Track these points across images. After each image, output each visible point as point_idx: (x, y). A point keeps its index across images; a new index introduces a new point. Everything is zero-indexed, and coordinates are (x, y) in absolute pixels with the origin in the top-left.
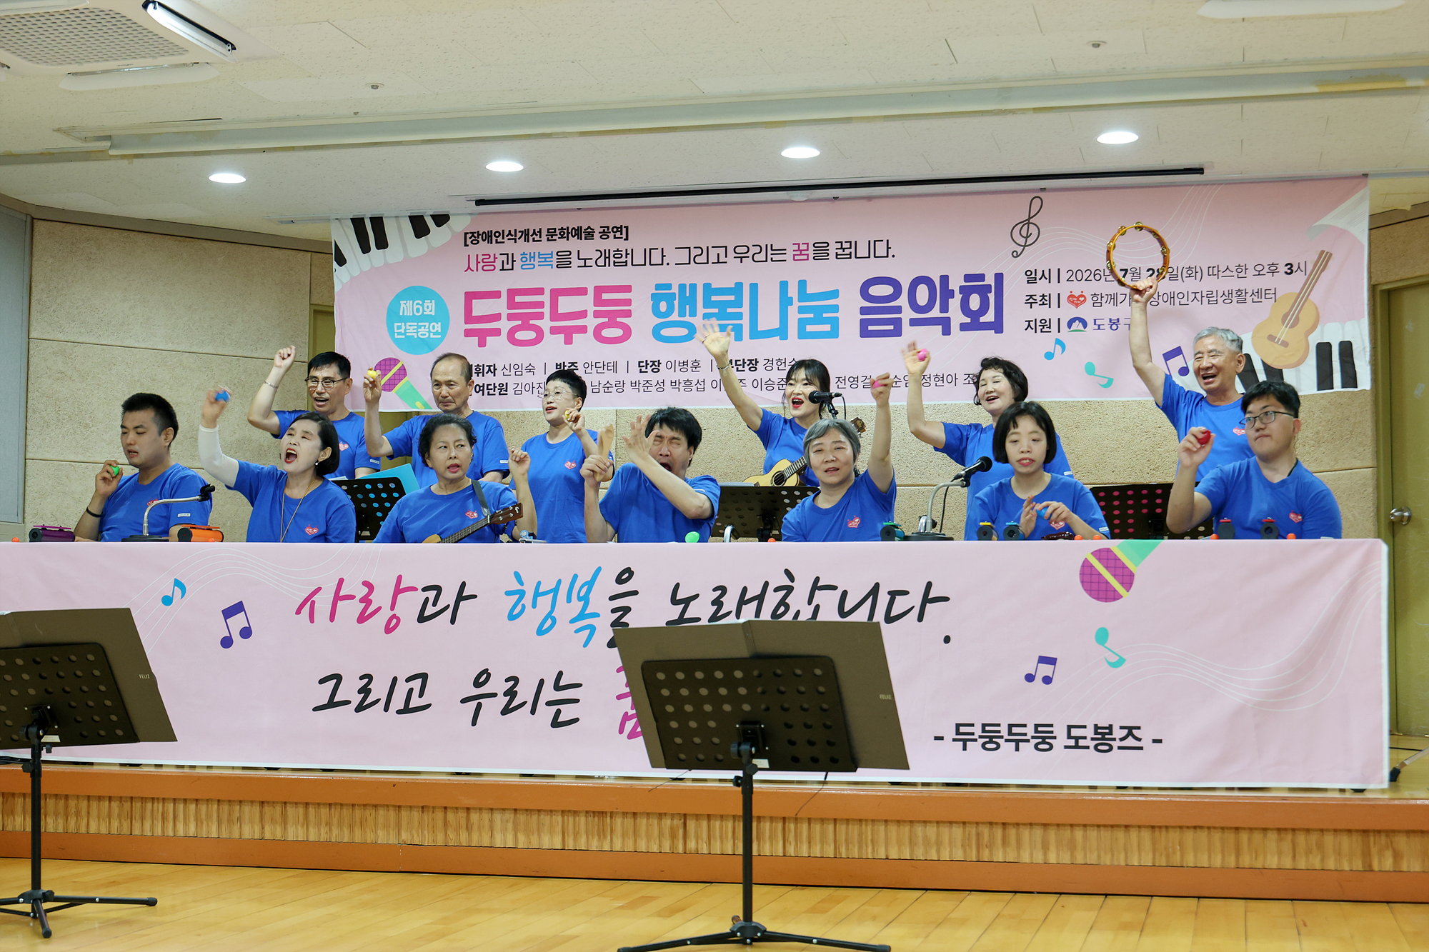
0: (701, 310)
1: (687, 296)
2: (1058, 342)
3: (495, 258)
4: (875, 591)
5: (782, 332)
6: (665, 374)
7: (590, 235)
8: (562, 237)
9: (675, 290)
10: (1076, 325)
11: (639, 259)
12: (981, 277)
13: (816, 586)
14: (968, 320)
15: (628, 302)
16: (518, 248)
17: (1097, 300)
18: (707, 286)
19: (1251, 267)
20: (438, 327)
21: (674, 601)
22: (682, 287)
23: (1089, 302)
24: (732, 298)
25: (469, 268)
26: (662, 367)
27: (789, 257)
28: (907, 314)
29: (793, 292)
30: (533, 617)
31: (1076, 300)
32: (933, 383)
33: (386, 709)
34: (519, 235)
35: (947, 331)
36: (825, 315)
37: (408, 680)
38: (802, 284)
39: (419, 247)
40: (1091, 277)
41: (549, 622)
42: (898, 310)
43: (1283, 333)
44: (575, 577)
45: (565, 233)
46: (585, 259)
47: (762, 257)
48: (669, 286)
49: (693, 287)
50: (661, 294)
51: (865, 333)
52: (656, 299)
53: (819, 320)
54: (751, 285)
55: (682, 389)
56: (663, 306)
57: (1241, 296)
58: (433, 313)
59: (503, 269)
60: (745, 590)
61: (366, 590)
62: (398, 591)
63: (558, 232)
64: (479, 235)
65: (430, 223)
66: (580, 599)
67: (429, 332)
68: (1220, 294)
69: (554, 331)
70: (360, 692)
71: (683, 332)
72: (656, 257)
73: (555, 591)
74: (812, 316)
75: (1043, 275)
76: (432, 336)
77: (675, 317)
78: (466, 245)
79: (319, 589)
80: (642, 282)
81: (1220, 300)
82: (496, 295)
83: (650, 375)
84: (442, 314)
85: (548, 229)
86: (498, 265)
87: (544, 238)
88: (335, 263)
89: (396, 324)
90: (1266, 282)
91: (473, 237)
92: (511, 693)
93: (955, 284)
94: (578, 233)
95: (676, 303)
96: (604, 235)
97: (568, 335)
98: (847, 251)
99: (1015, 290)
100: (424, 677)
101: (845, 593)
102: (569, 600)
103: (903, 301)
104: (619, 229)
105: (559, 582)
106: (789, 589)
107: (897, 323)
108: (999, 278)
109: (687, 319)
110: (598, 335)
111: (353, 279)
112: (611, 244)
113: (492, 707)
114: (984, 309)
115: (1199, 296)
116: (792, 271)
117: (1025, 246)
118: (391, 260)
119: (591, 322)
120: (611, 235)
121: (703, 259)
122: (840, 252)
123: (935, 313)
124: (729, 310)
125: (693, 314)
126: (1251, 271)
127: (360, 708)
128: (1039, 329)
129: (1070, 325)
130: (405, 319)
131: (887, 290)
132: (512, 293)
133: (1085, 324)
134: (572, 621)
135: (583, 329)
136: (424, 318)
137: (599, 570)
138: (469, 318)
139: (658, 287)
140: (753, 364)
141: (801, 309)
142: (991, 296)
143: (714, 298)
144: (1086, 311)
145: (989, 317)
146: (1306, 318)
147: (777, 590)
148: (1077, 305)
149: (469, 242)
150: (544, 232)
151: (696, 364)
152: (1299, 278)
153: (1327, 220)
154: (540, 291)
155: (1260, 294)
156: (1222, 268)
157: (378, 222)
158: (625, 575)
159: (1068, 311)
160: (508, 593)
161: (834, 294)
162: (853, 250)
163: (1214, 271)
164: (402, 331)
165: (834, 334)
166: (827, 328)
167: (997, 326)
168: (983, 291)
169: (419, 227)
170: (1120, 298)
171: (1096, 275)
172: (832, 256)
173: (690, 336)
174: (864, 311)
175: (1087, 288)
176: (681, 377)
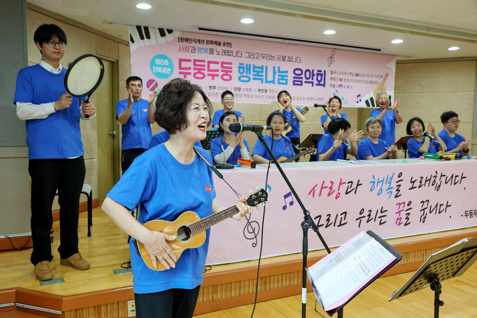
0: (252, 73)
1: (248, 68)
2: (337, 91)
3: (189, 48)
4: (453, 176)
5: (273, 82)
6: (242, 92)
7: (220, 44)
8: (211, 44)
9: (245, 65)
10: (341, 86)
11: (234, 54)
12: (321, 71)
13: (442, 176)
14: (318, 83)
15: (231, 68)
16: (197, 45)
17: (345, 80)
18: (254, 65)
19: (374, 75)
20: (169, 70)
21: (411, 182)
22: (247, 65)
23: (343, 81)
24: (261, 70)
25: (180, 50)
26: (241, 90)
27: (276, 59)
28: (304, 80)
29: (277, 70)
30: (377, 190)
31: (341, 80)
33: (334, 226)
34: (197, 41)
35: (313, 86)
36: (284, 78)
37: (341, 215)
38: (279, 68)
39: (162, 40)
41: (381, 191)
42: (302, 78)
44: (388, 176)
45: (212, 42)
46: (218, 52)
47: (269, 58)
48: (243, 64)
49: (250, 65)
50: (241, 66)
51: (294, 84)
52: (240, 68)
53: (282, 79)
54: (266, 67)
55: (247, 97)
56: (241, 70)
57: (372, 82)
58: (168, 65)
59: (192, 52)
60: (427, 177)
61: (331, 184)
62: (341, 184)
63: (210, 42)
64: (183, 39)
65: (166, 32)
66: (389, 183)
67: (166, 71)
68: (369, 81)
69: (209, 75)
70: (327, 221)
71: (247, 79)
72: (239, 54)
73: (383, 181)
75: (334, 73)
76: (168, 73)
77: (245, 74)
78: (179, 42)
79: (317, 185)
80: (235, 62)
81: (369, 83)
82: (190, 61)
83: (238, 92)
84: (171, 65)
85: (207, 40)
86: (190, 50)
87: (205, 43)
88: (130, 42)
89: (154, 67)
90: (377, 79)
91: (181, 39)
92: (369, 215)
93: (315, 72)
94: (216, 43)
95: (245, 70)
96: (224, 45)
97: (213, 76)
98: (290, 60)
99: (328, 76)
100: (345, 213)
101: (447, 177)
102: (386, 184)
103: (303, 76)
104: (229, 44)
105: (384, 178)
106: (436, 177)
107: (302, 82)
108: (325, 72)
109: (248, 75)
110: (222, 78)
111: (137, 49)
112: (226, 48)
113: (364, 220)
114: (321, 80)
115: (364, 81)
116: (277, 64)
117: (331, 64)
118: (152, 44)
119: (220, 73)
120: (226, 45)
121: (253, 57)
122: (289, 59)
123: (310, 80)
124: (260, 74)
125: (250, 74)
126: (374, 77)
127: (327, 226)
128: (333, 87)
129: (339, 86)
130: (157, 66)
131: (300, 72)
132: (195, 61)
134: (387, 190)
135: (218, 75)
136: (164, 66)
137: (394, 173)
138: (180, 68)
139: (240, 64)
140: (266, 91)
141: (279, 76)
142: (323, 77)
143: (256, 69)
144: (342, 83)
145: (322, 83)
146: (384, 89)
147: (434, 177)
149: (180, 41)
150: (205, 41)
151: (251, 90)
152: (382, 79)
153: (388, 65)
154: (204, 61)
156: (369, 75)
157: (146, 29)
158: (400, 175)
159: (339, 83)
160: (371, 182)
161: (287, 72)
162: (292, 59)
163: (368, 75)
164: (156, 70)
165: (286, 84)
166: (285, 82)
167: (324, 85)
168: (321, 75)
169: (162, 33)
170: (349, 80)
171: (345, 73)
172: (287, 60)
173: (249, 81)
174: (294, 78)
175: (343, 77)
176: (247, 93)
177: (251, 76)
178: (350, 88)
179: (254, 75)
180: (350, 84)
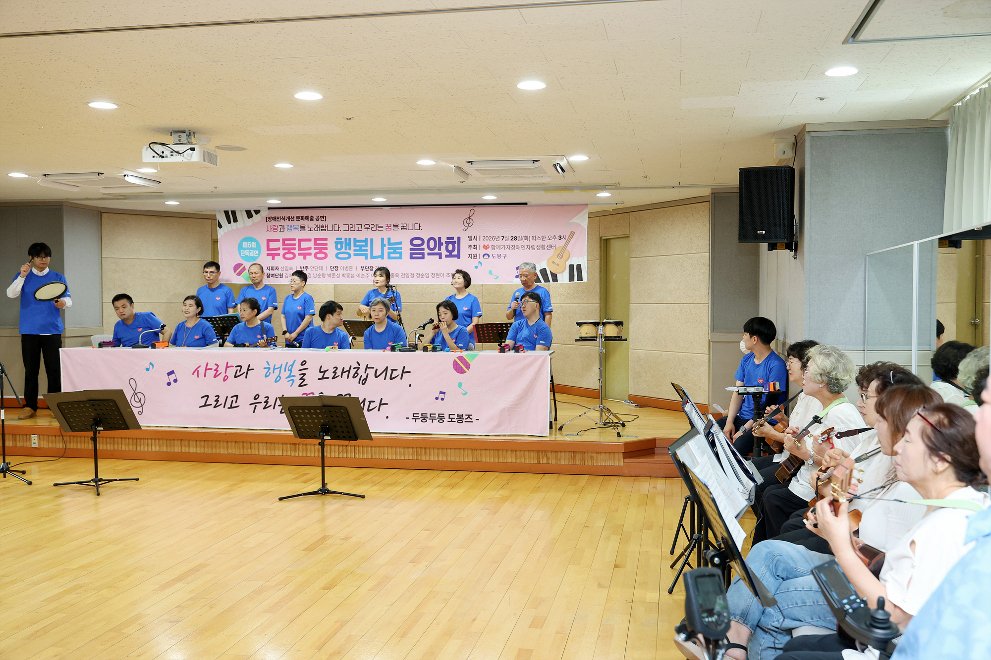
0: (353, 248)
1: (348, 243)
2: (480, 262)
3: (277, 227)
4: (386, 369)
5: (382, 257)
6: (340, 271)
7: (312, 219)
8: (302, 220)
9: (343, 240)
10: (486, 256)
11: (330, 228)
12: (453, 238)
13: (367, 367)
14: (448, 254)
15: (326, 244)
16: (286, 223)
17: (493, 247)
18: (355, 239)
19: (547, 237)
20: (257, 252)
21: (320, 372)
22: (346, 239)
23: (490, 248)
24: (364, 244)
25: (268, 230)
26: (339, 269)
27: (384, 229)
28: (427, 251)
29: (386, 242)
30: (273, 376)
31: (486, 247)
32: (435, 276)
33: (224, 407)
34: (286, 218)
35: (440, 258)
36: (397, 251)
37: (231, 397)
38: (389, 239)
39: (249, 222)
40: (491, 239)
41: (279, 378)
42: (423, 249)
43: (557, 261)
44: (287, 363)
45: (303, 218)
46: (310, 228)
47: (374, 229)
48: (341, 239)
49: (350, 239)
50: (338, 242)
51: (411, 258)
52: (336, 243)
53: (395, 253)
54: (371, 239)
55: (346, 277)
56: (339, 246)
57: (543, 247)
58: (255, 247)
59: (280, 231)
60: (344, 368)
61: (216, 367)
62: (227, 367)
63: (300, 218)
64: (271, 218)
65: (253, 213)
66: (289, 370)
68: (536, 246)
69: (300, 254)
70: (215, 401)
71: (346, 256)
72: (336, 228)
73: (280, 368)
74: (392, 251)
75: (474, 238)
76: (255, 255)
77: (343, 250)
78: (267, 222)
79: (200, 366)
80: (331, 237)
81: (536, 248)
82: (278, 240)
83: (334, 272)
84: (258, 248)
85: (297, 218)
86: (279, 229)
87: (295, 220)
88: (218, 227)
89: (241, 251)
90: (552, 242)
91: (269, 219)
92: (266, 402)
93: (443, 240)
94: (307, 218)
95: (344, 245)
96: (317, 219)
97: (305, 256)
98: (405, 227)
99: (464, 243)
100: (237, 396)
101: (377, 370)
102: (285, 371)
103: (425, 246)
104: (323, 217)
105: (282, 364)
106: (359, 368)
107: (423, 254)
108: (459, 238)
109: (348, 251)
110: (315, 257)
111: (225, 233)
112: (320, 223)
113: (260, 407)
114: (454, 250)
115: (528, 247)
116: (386, 234)
117: (468, 227)
118: (239, 227)
119: (313, 251)
120: (320, 219)
121: (353, 229)
122: (403, 227)
123: (436, 251)
124: (363, 248)
125: (350, 249)
126: (547, 238)
127: (215, 407)
128: (473, 257)
129: (483, 256)
130: (245, 249)
131: (419, 242)
132: (284, 240)
133: (489, 256)
134: (286, 378)
135: (310, 254)
136: (252, 249)
137: (295, 359)
138: (268, 249)
139: (337, 239)
141: (389, 249)
142: (456, 245)
143: (357, 244)
144: (489, 251)
145: (455, 253)
146: (565, 255)
147: (354, 368)
148: (486, 249)
149: (268, 221)
150: (295, 218)
151: (351, 268)
152: (563, 241)
153: (574, 220)
154: (294, 240)
155: (550, 246)
156: (537, 237)
157: (234, 213)
158: (304, 363)
159: (483, 251)
160: (265, 368)
161: (400, 243)
162: (407, 227)
163: (534, 238)
164: (244, 253)
165: (400, 258)
166: (398, 255)
167: (458, 256)
168: (453, 243)
169: (249, 214)
170: (501, 247)
171: (493, 238)
172: (400, 229)
173: (350, 257)
174: (411, 249)
175: (490, 243)
176: (346, 272)
177: (352, 252)
178: (502, 257)
179: (355, 250)
180: (502, 252)
